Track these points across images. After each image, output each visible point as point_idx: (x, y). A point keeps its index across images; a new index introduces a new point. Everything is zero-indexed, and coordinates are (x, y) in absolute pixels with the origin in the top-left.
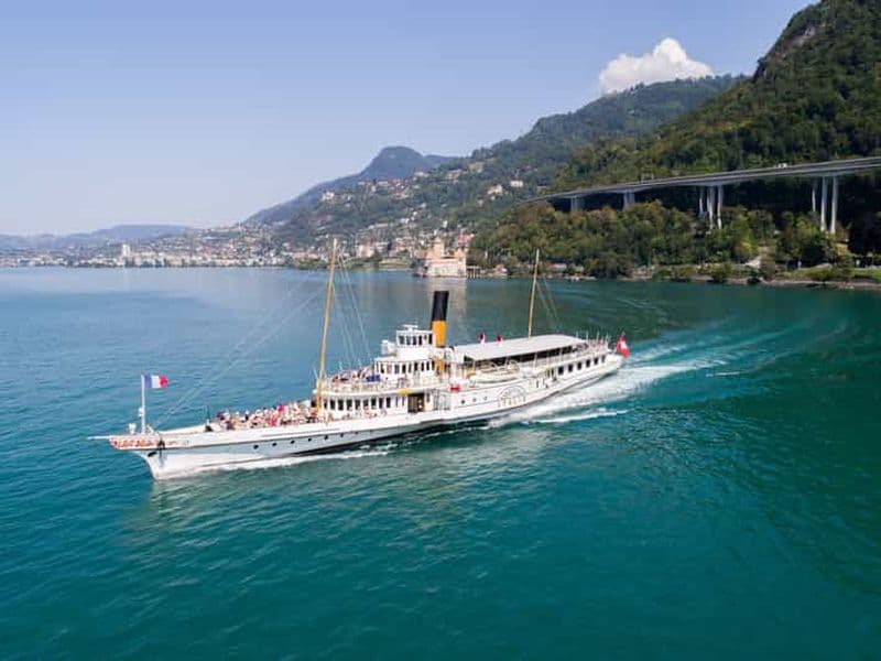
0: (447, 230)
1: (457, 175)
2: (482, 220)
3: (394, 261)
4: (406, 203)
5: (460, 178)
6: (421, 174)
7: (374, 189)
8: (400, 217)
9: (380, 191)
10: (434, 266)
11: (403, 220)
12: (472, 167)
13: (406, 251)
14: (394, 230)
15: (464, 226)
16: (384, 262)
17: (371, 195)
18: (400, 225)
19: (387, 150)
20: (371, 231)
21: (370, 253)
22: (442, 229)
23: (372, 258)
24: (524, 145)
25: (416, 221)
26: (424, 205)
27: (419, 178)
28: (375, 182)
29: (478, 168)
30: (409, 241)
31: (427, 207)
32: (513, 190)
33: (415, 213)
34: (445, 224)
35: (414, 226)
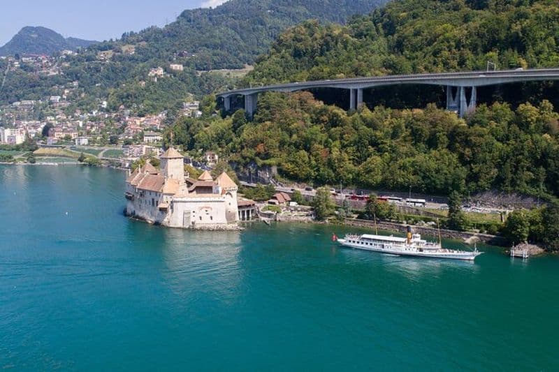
0: (107, 111)
1: (110, 56)
2: (147, 102)
3: (54, 151)
4: (55, 81)
5: (113, 59)
6: (70, 52)
7: (17, 64)
8: (49, 94)
9: (25, 67)
10: (179, 208)
11: (53, 98)
12: (124, 49)
13: (68, 138)
14: (45, 107)
15: (129, 107)
16: (40, 151)
17: (13, 69)
18: (51, 103)
19: (27, 30)
20: (16, 108)
21: (20, 140)
22: (101, 109)
23: (23, 144)
24: (172, 32)
25: (68, 99)
26: (75, 83)
27: (68, 56)
28: (17, 57)
29: (130, 50)
30: (63, 120)
31: (80, 86)
32: (174, 73)
33: (66, 91)
34: (105, 104)
35: (66, 104)
